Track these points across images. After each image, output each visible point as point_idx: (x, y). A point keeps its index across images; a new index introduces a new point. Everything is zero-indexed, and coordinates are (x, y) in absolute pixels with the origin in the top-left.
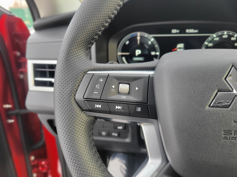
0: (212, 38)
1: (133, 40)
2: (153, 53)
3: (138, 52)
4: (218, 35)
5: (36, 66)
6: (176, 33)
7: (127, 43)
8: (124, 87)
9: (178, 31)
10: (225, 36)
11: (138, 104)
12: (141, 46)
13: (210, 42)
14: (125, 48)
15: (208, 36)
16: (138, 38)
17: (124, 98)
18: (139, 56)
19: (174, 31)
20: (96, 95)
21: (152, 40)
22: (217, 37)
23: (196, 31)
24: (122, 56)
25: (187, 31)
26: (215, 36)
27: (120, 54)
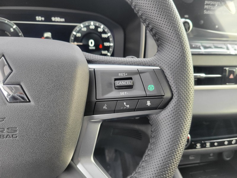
0: (80, 28)
4: (85, 25)
6: (42, 21)
9: (43, 19)
10: (92, 27)
13: (78, 32)
15: (75, 26)
19: (38, 18)
21: (15, 27)
22: (84, 27)
23: (63, 20)
25: (53, 19)
26: (82, 26)
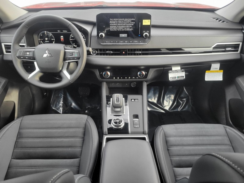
1: (43, 34)
2: (52, 39)
3: (46, 39)
5: (5, 45)
6: (60, 32)
7: (42, 35)
8: (28, 53)
11: (31, 57)
12: (47, 37)
14: (41, 37)
16: (46, 33)
17: (28, 56)
18: (47, 40)
19: (59, 31)
20: (21, 55)
21: (51, 34)
23: (67, 31)
24: (41, 40)
25: (63, 31)
27: (39, 39)
